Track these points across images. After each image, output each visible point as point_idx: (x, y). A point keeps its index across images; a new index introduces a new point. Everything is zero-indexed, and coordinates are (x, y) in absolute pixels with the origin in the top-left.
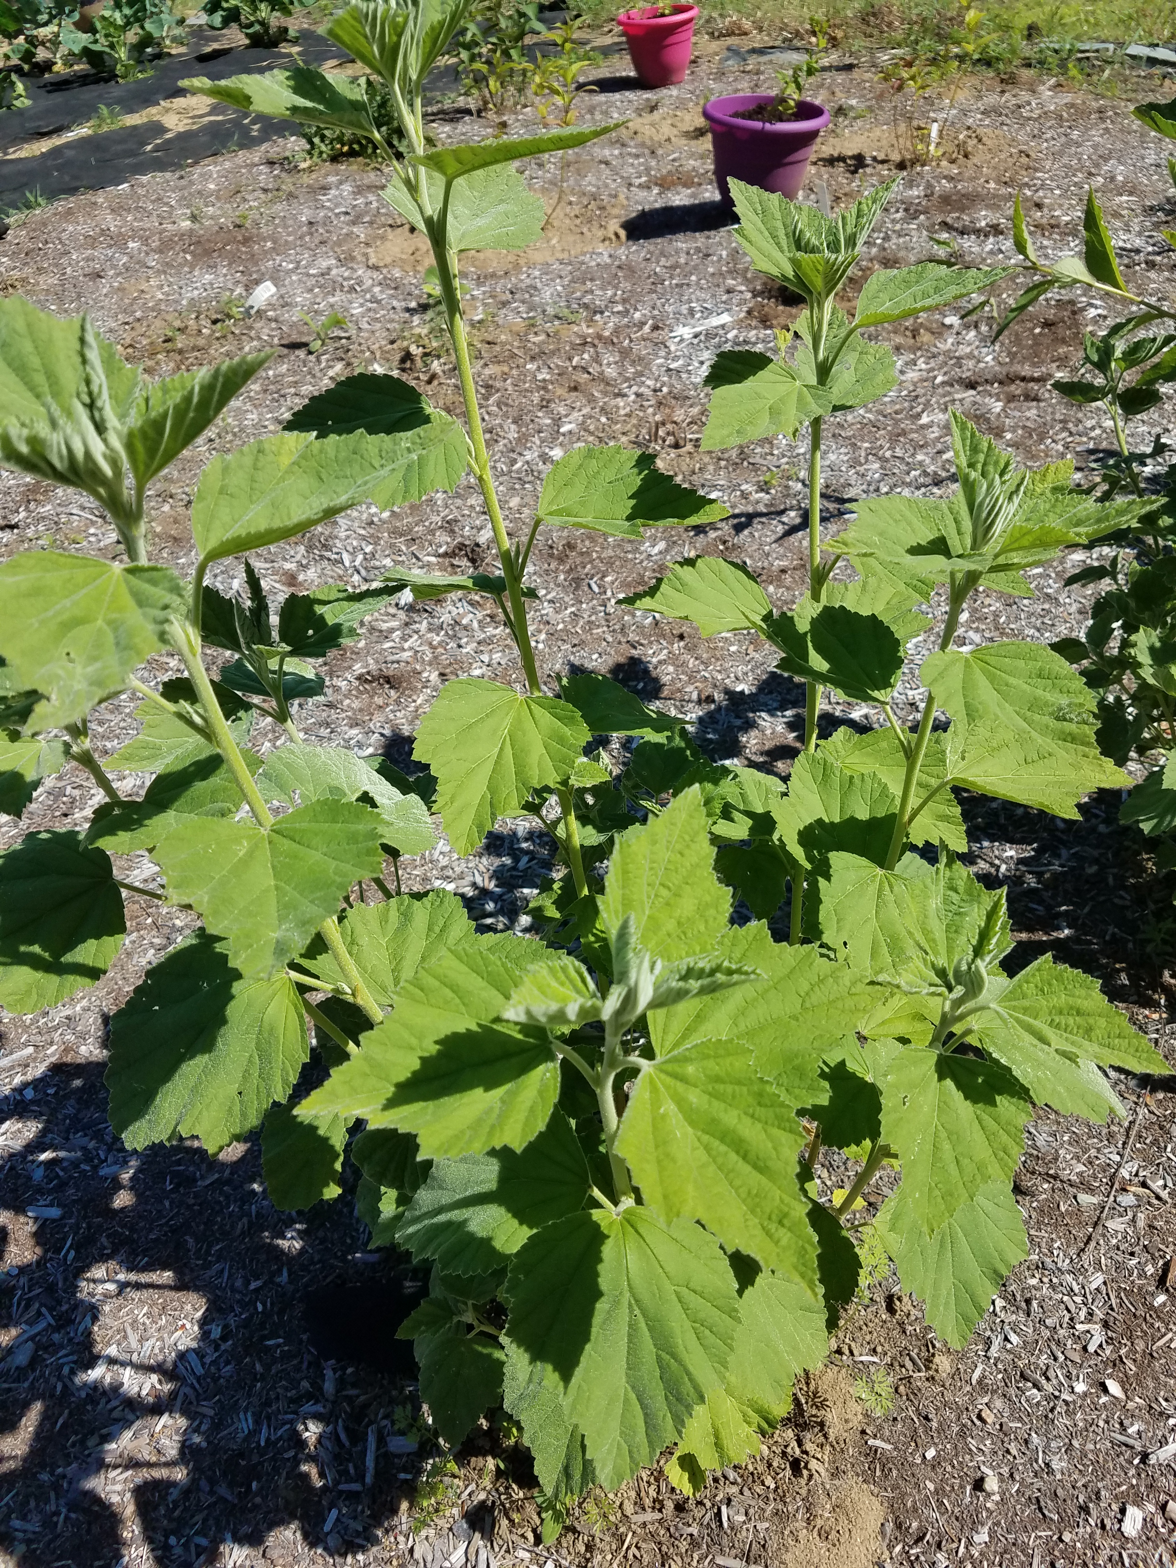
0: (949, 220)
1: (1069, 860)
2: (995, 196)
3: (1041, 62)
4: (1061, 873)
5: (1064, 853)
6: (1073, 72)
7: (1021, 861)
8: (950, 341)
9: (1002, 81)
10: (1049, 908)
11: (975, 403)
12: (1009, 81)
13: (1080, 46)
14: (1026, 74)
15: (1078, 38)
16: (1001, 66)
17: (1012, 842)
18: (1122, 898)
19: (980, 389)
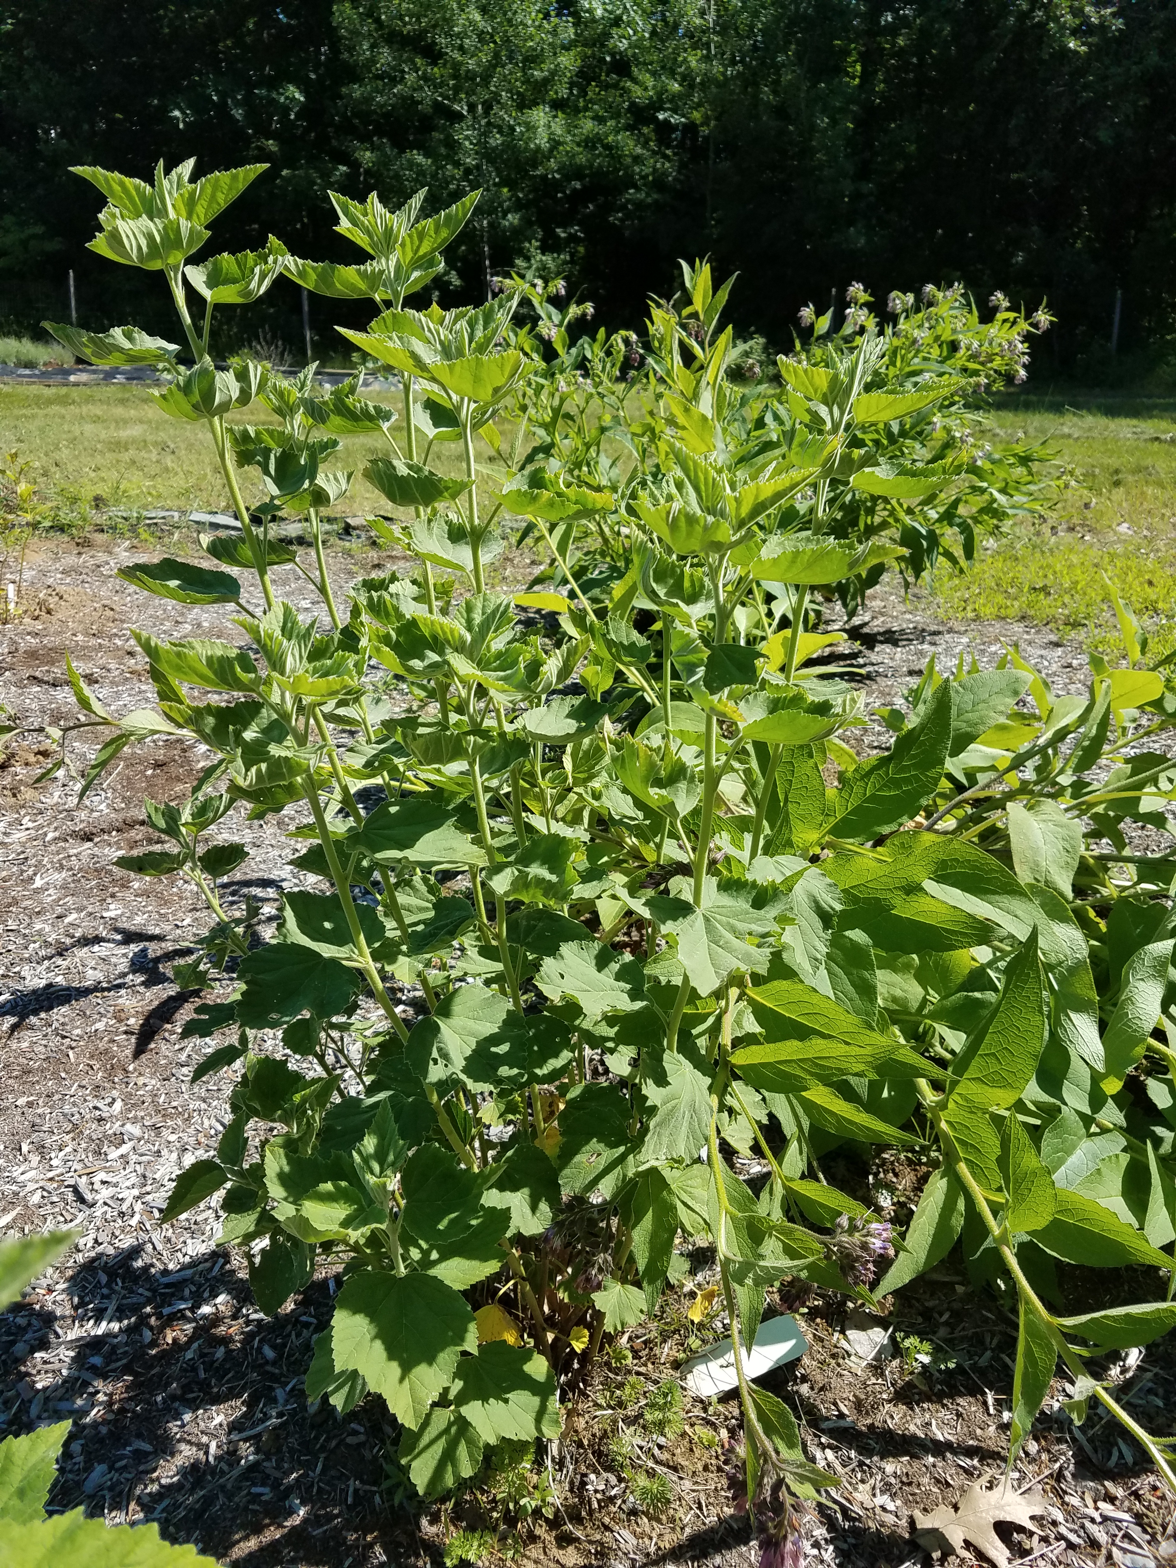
0: (38, 674)
1: (287, 1402)
2: (84, 648)
3: (114, 528)
4: (281, 1424)
5: (280, 1393)
6: (144, 536)
7: (234, 1427)
8: (56, 794)
9: (78, 544)
10: (276, 1484)
11: (94, 856)
12: (85, 544)
13: (145, 513)
14: (99, 538)
15: (145, 507)
16: (74, 531)
17: (217, 1400)
18: (355, 1433)
19: (97, 840)
